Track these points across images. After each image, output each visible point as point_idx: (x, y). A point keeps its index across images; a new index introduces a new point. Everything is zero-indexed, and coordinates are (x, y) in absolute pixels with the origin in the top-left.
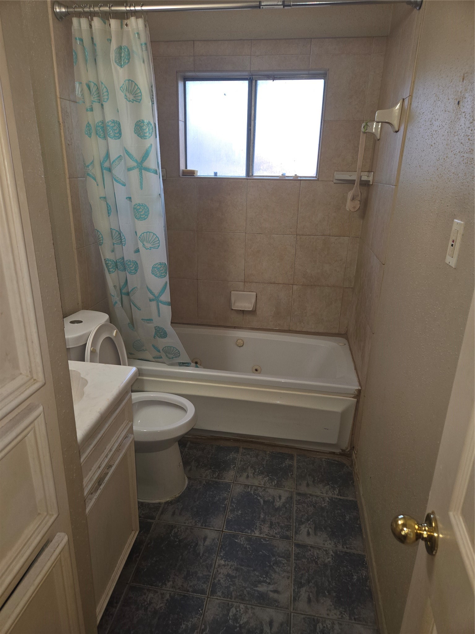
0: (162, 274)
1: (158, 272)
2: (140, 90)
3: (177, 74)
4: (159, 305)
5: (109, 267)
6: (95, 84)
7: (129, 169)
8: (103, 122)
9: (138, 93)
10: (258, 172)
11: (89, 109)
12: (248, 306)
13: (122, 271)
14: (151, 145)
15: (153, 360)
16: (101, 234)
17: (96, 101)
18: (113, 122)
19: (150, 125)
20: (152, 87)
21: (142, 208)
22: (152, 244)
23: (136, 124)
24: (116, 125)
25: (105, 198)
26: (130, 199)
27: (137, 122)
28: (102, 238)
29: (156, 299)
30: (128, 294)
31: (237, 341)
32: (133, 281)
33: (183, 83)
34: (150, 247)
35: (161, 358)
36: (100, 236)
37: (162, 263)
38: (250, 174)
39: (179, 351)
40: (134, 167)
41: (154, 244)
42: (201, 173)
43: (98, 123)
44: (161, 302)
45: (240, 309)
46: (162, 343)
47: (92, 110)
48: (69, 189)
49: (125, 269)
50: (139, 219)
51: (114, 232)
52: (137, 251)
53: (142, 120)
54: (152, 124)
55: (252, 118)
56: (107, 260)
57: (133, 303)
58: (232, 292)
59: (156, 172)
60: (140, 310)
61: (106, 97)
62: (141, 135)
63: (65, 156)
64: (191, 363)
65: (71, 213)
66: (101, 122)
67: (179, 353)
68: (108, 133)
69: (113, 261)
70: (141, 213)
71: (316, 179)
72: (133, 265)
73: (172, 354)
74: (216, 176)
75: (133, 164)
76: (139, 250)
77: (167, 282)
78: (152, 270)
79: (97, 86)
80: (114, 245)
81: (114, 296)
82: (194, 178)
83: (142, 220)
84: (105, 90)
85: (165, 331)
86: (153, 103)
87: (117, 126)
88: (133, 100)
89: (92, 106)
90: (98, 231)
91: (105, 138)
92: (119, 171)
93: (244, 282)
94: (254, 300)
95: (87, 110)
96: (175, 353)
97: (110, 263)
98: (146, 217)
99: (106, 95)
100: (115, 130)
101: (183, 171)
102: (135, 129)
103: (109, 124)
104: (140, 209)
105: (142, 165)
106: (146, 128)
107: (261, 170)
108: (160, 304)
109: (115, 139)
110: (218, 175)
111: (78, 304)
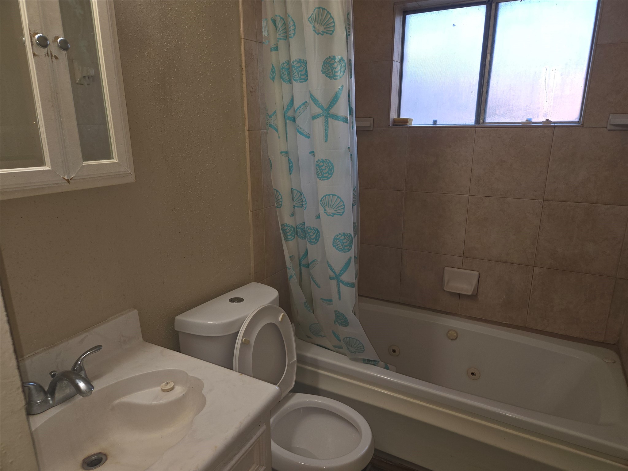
0: (346, 248)
1: (341, 245)
2: (334, 20)
3: (394, 6)
4: (339, 285)
5: (287, 233)
6: (281, 18)
7: (314, 118)
8: (289, 63)
9: (330, 24)
10: (491, 118)
11: (273, 48)
12: (467, 288)
13: (303, 239)
14: (343, 86)
15: (333, 349)
16: (281, 195)
17: (282, 38)
18: (300, 61)
19: (342, 62)
20: (348, 14)
21: (325, 164)
22: (335, 209)
23: (324, 61)
24: (303, 65)
25: (287, 153)
26: (313, 153)
27: (326, 59)
28: (281, 199)
29: (337, 277)
30: (308, 266)
31: (449, 332)
32: (314, 252)
33: (402, 17)
34: (333, 213)
35: (342, 348)
36: (280, 197)
37: (346, 234)
38: (481, 121)
39: (362, 345)
40: (319, 115)
41: (337, 210)
42: (417, 121)
43: (282, 64)
44: (342, 282)
45: (455, 291)
46: (344, 331)
47: (277, 49)
48: (248, 144)
49: (305, 237)
50: (321, 179)
51: (295, 193)
52: (318, 217)
53: (333, 56)
54: (344, 61)
55: (489, 51)
56: (285, 226)
57: (312, 278)
58: (446, 268)
59: (346, 120)
60: (320, 287)
61: (292, 32)
62: (330, 75)
63: (246, 105)
64: (379, 361)
65: (248, 171)
66: (286, 62)
67: (363, 347)
68: (293, 76)
69: (292, 227)
70: (325, 171)
71: (580, 124)
72: (313, 234)
73: (355, 348)
74: (436, 124)
75: (318, 111)
76: (319, 216)
77: (351, 258)
78: (333, 242)
79: (284, 20)
80: (294, 208)
81: (289, 269)
82: (406, 128)
83: (325, 180)
84: (292, 23)
85: (346, 318)
86: (348, 35)
87: (304, 67)
88: (322, 31)
89: (277, 44)
90: (277, 191)
91: (290, 82)
92: (302, 121)
93: (463, 257)
94: (475, 282)
95: (271, 50)
96: (359, 347)
97: (289, 229)
98: (329, 176)
99: (293, 29)
100: (301, 71)
101: (394, 120)
102: (322, 67)
103: (295, 63)
104: (323, 166)
105: (329, 112)
106: (338, 66)
107: (496, 115)
108: (341, 284)
109: (301, 82)
110: (438, 123)
111: (250, 274)
